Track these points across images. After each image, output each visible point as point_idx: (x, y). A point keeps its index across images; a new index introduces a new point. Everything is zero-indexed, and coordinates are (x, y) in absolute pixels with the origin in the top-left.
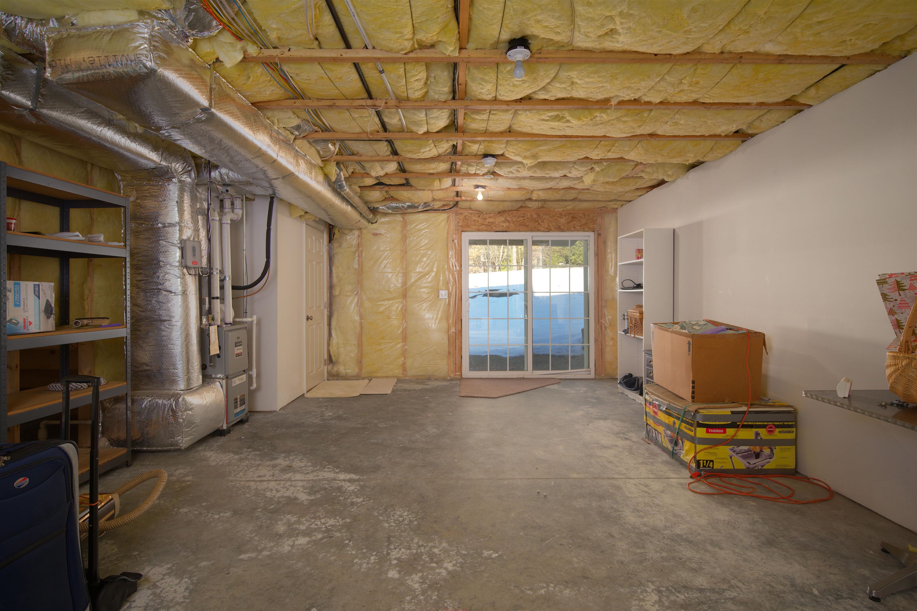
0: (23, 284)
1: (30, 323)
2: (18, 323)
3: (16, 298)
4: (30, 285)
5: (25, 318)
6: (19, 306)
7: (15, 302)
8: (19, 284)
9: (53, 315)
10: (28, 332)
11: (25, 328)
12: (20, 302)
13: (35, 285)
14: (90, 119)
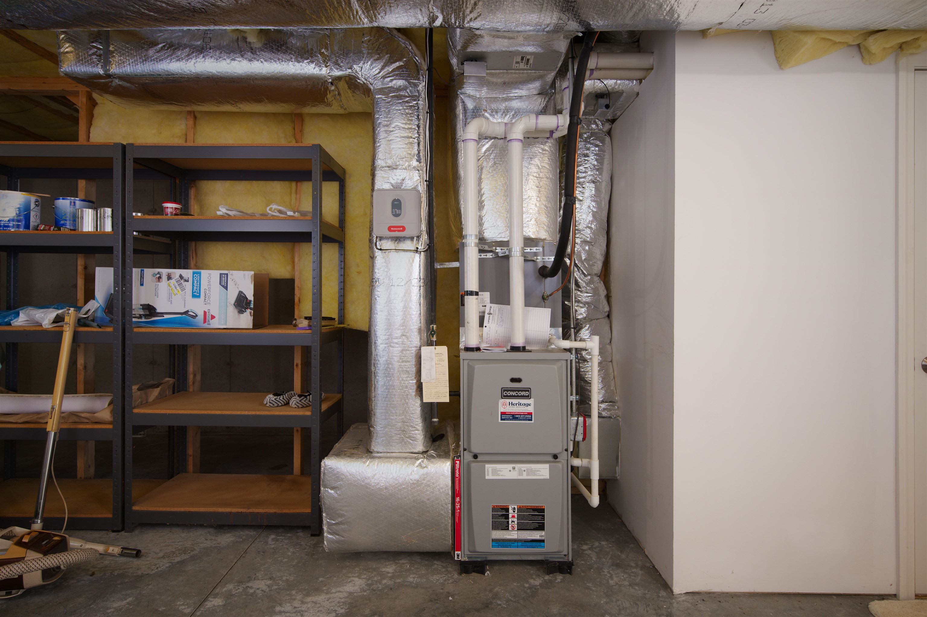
0: (204, 273)
1: (213, 317)
2: (197, 316)
3: (195, 288)
4: (215, 274)
5: (207, 311)
6: (199, 297)
7: (193, 292)
8: (200, 273)
9: (249, 311)
10: (209, 327)
11: (205, 321)
12: (200, 293)
13: (221, 274)
14: (171, 55)
